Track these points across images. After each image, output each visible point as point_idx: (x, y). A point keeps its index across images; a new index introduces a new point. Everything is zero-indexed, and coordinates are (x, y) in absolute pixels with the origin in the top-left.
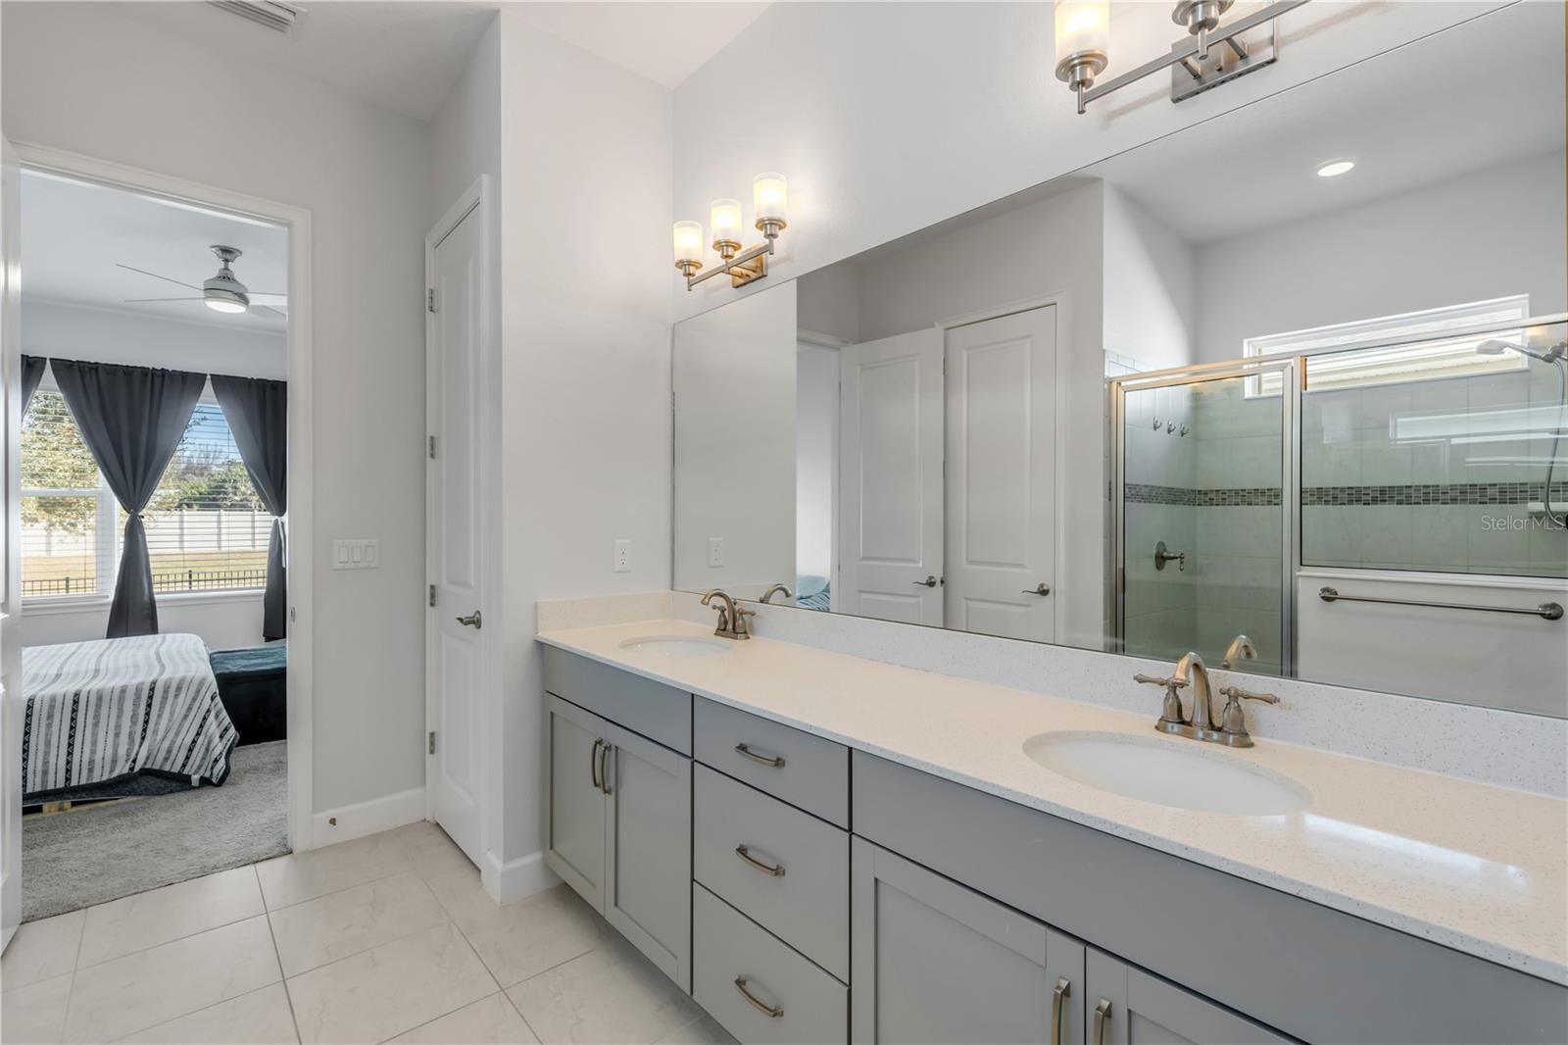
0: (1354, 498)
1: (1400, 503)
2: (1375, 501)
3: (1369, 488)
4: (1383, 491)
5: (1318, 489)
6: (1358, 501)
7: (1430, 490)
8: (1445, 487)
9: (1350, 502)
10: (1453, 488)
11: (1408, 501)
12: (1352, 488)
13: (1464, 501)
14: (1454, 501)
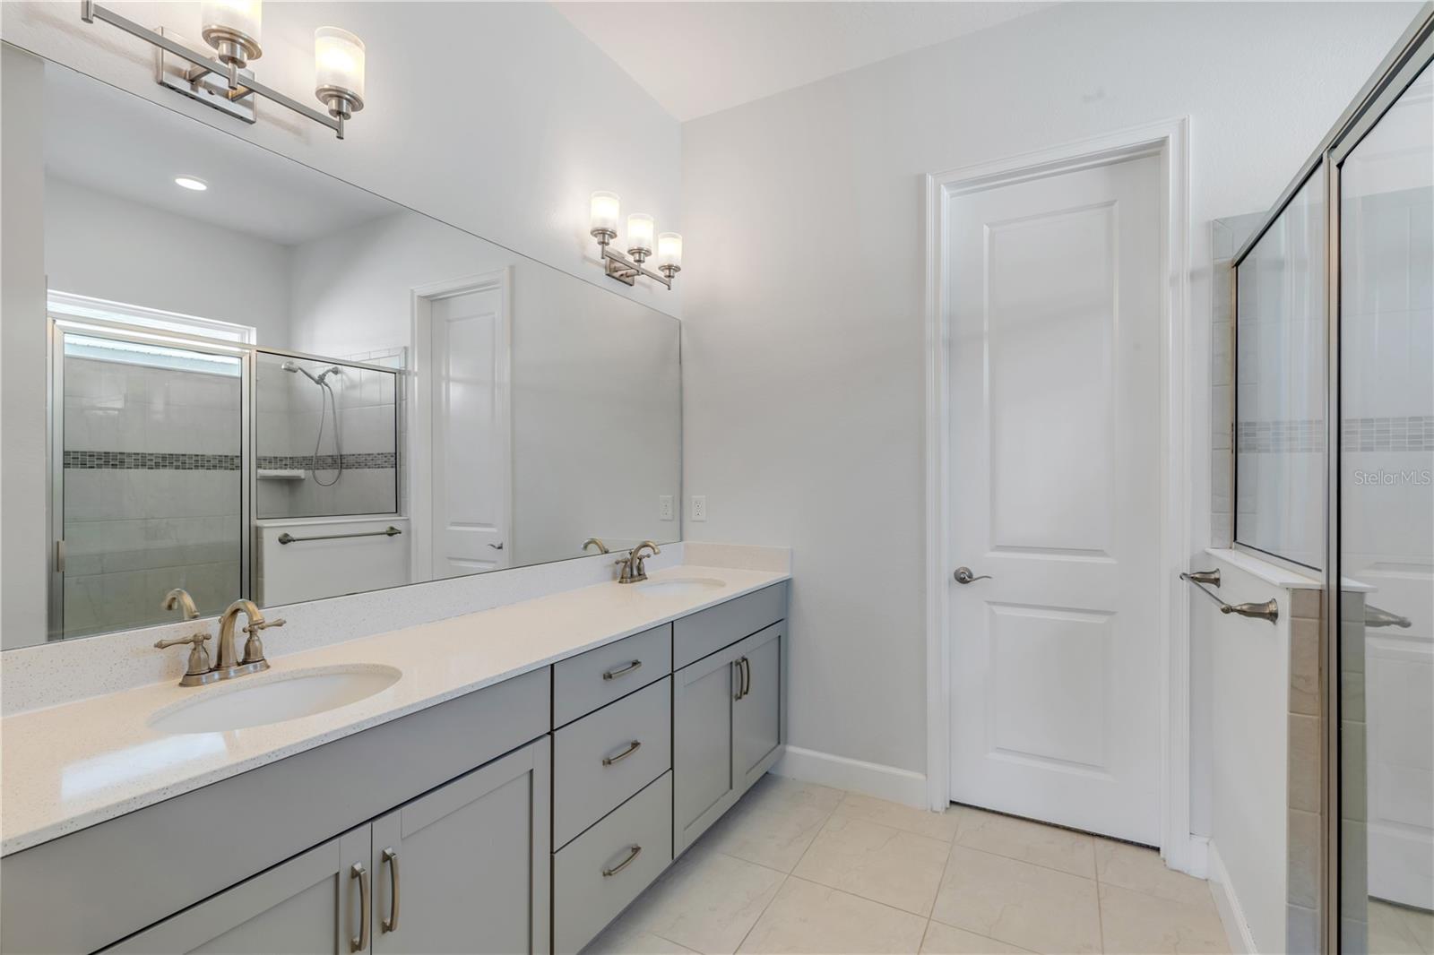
0: (140, 462)
1: (177, 468)
2: (157, 466)
3: (152, 454)
4: (164, 457)
5: (105, 453)
6: (144, 465)
7: (199, 458)
8: (209, 457)
9: (137, 466)
10: (214, 457)
11: (183, 466)
12: (138, 454)
13: (221, 467)
14: (215, 467)
